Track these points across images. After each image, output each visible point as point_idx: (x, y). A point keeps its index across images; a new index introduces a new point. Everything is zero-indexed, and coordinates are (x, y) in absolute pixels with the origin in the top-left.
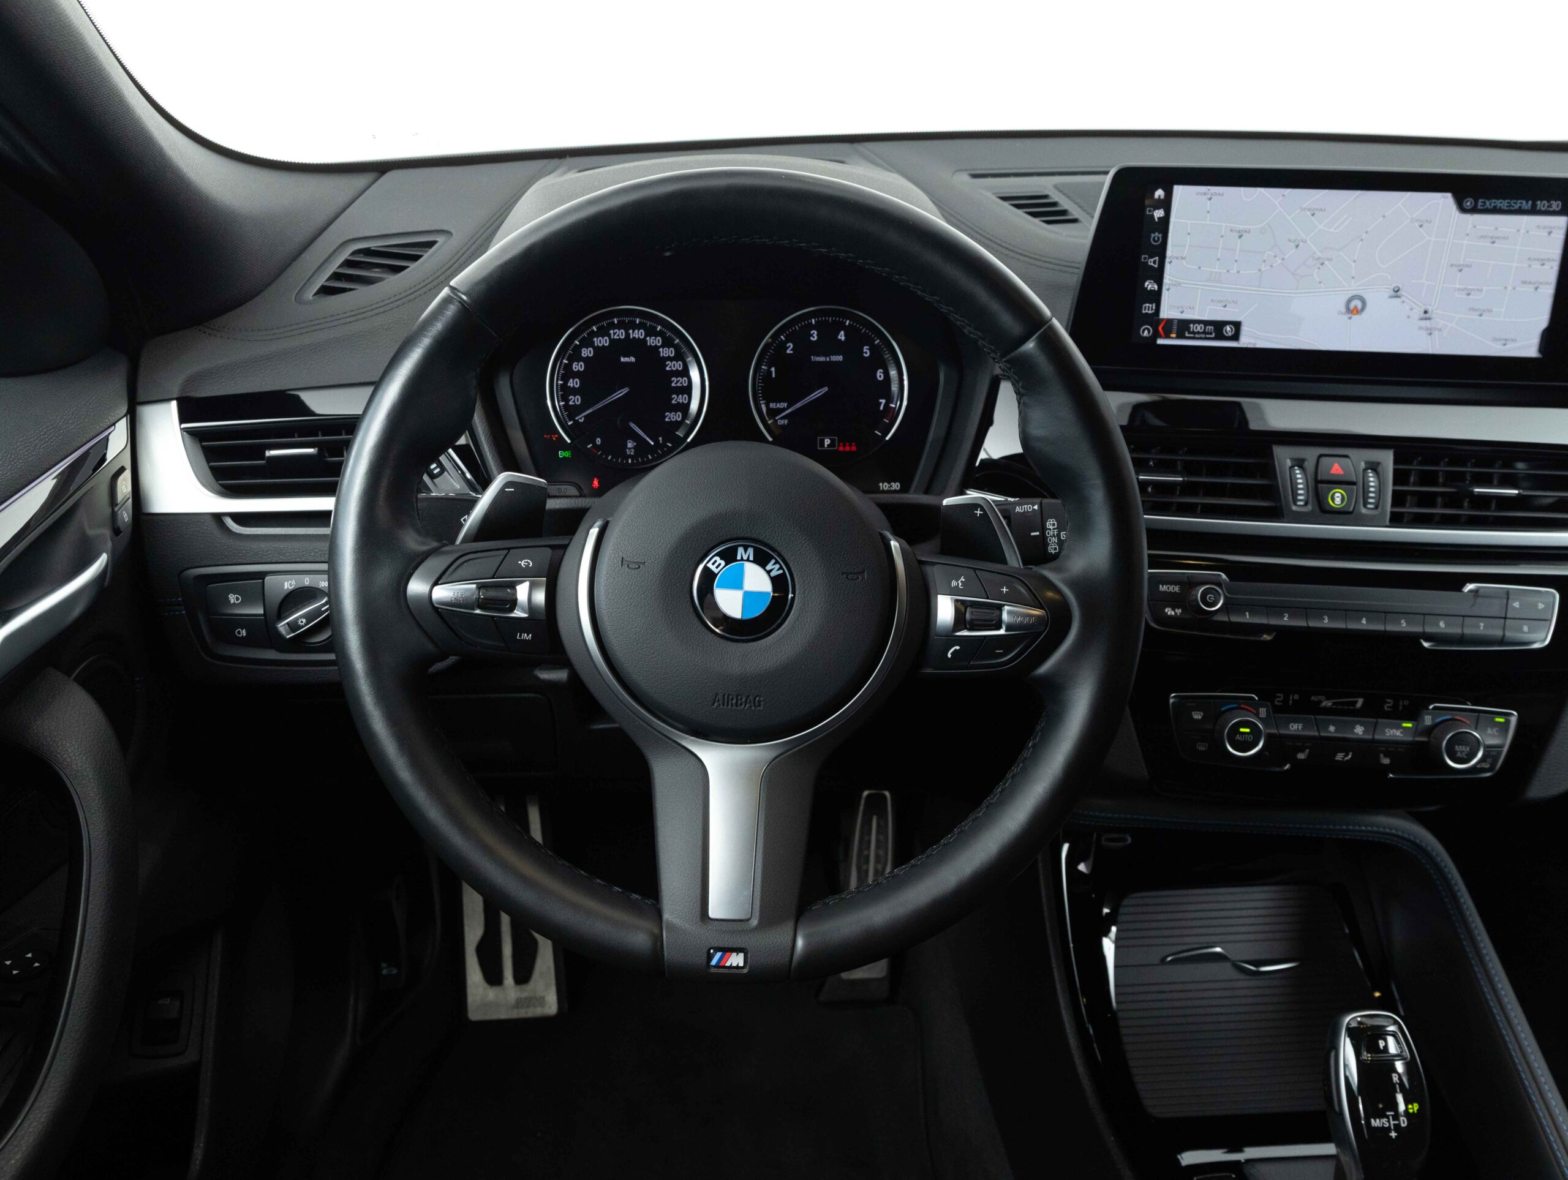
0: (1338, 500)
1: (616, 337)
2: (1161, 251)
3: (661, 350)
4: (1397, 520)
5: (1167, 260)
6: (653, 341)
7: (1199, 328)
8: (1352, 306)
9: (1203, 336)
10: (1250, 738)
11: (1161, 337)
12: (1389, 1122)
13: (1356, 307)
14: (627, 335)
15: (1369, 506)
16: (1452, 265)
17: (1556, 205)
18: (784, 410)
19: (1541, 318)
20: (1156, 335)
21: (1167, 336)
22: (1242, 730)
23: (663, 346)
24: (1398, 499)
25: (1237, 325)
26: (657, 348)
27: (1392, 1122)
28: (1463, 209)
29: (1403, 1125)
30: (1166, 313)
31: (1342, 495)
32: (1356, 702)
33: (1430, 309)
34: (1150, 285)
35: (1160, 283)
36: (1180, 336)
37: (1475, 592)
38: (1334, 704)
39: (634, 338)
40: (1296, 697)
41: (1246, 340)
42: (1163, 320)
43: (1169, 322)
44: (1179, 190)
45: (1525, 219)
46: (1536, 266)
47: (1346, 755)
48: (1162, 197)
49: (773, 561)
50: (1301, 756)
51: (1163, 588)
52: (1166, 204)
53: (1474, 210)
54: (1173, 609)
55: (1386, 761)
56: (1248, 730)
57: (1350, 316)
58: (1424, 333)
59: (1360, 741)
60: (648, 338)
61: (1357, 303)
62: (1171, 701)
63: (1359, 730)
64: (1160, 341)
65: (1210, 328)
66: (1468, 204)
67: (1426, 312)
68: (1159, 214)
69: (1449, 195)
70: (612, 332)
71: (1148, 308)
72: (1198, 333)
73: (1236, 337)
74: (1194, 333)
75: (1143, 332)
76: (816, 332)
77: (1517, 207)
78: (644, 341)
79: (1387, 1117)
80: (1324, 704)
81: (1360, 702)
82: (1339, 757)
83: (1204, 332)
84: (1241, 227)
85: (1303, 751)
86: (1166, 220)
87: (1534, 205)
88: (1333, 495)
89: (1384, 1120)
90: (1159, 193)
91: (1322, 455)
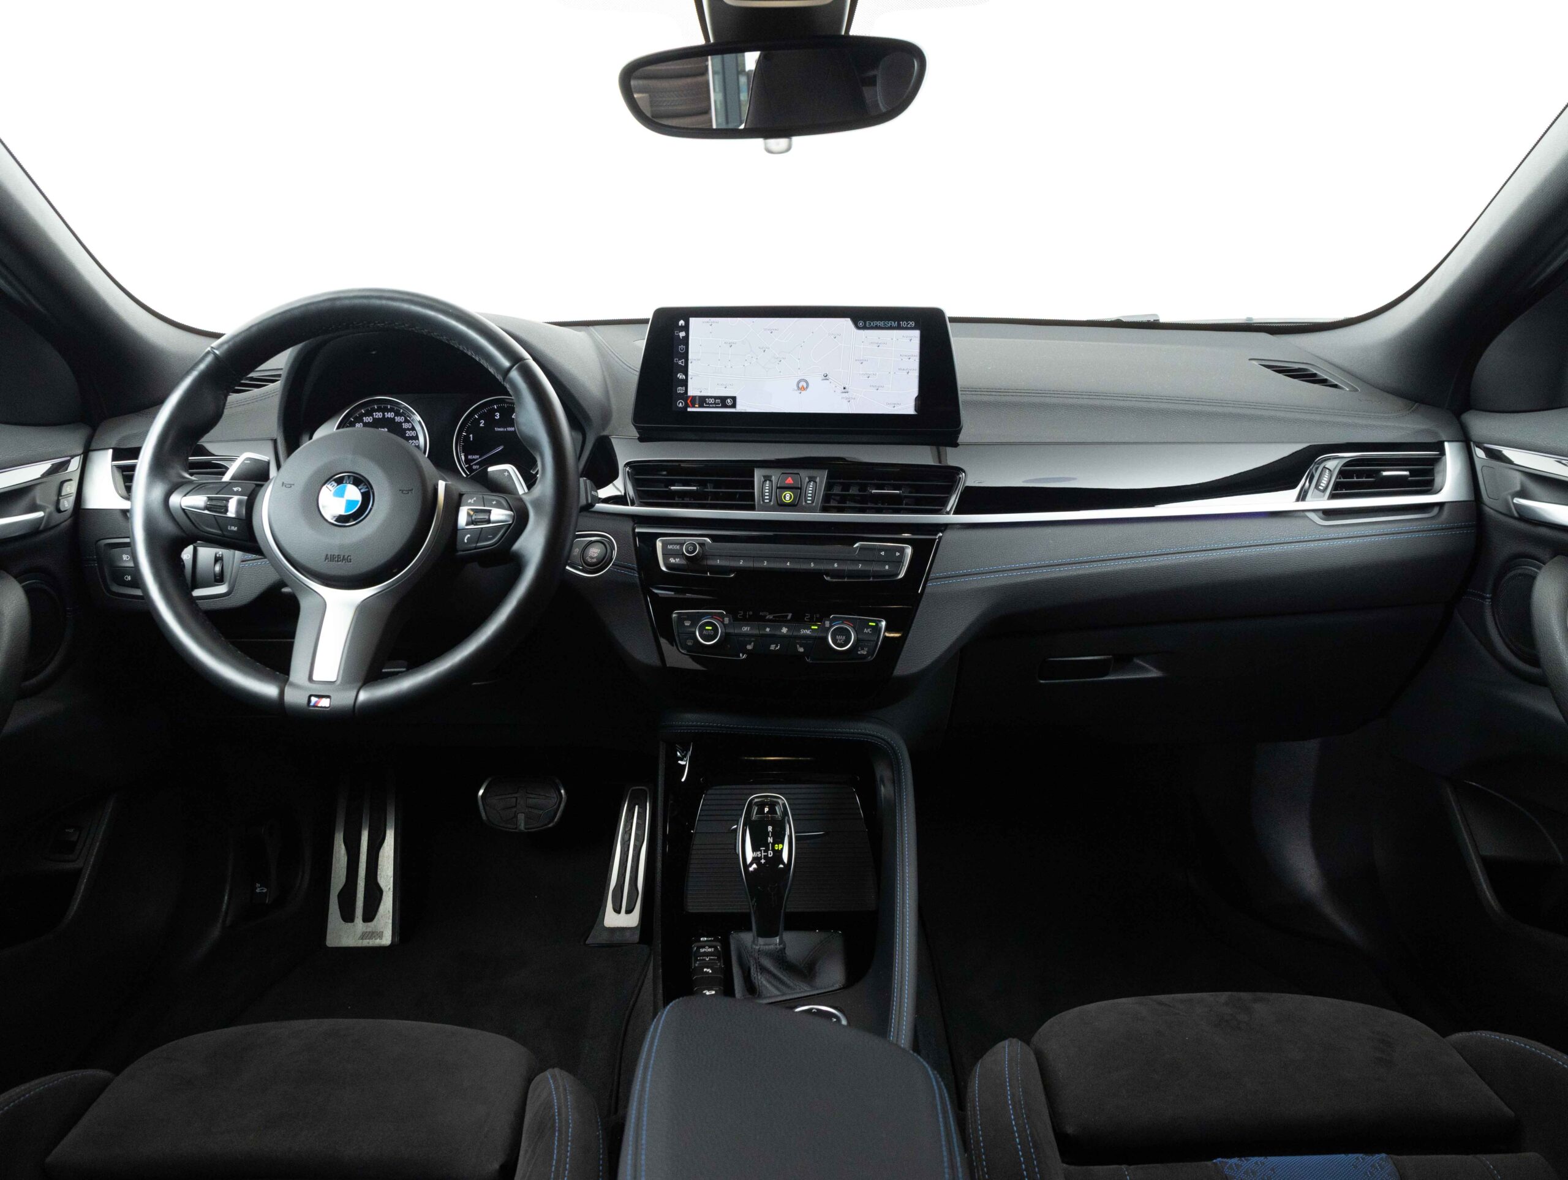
0: (788, 498)
1: (377, 417)
2: (685, 356)
3: (403, 424)
4: (825, 509)
5: (689, 361)
6: (398, 419)
7: (712, 401)
8: (800, 385)
9: (714, 405)
10: (712, 633)
11: (690, 407)
12: (761, 854)
13: (803, 386)
14: (384, 415)
15: (808, 502)
16: (856, 360)
17: (912, 324)
18: (477, 459)
19: (914, 391)
20: (687, 406)
21: (693, 406)
22: (707, 628)
23: (405, 422)
24: (827, 498)
25: (734, 399)
26: (401, 423)
27: (763, 854)
28: (858, 328)
29: (769, 856)
30: (692, 392)
31: (790, 495)
32: (787, 616)
33: (847, 386)
34: (681, 376)
35: (686, 375)
36: (701, 406)
37: (861, 548)
38: (774, 617)
39: (388, 417)
40: (751, 613)
41: (741, 408)
42: (690, 396)
43: (694, 398)
44: (692, 320)
45: (895, 332)
46: (905, 359)
47: (777, 646)
48: (683, 325)
49: (363, 484)
50: (749, 647)
51: (670, 547)
52: (686, 328)
53: (865, 328)
54: (675, 559)
55: (801, 650)
56: (710, 628)
57: (800, 391)
58: (845, 401)
59: (784, 636)
60: (396, 418)
61: (803, 384)
62: (674, 615)
63: (784, 630)
64: (689, 410)
65: (718, 401)
66: (861, 324)
67: (844, 388)
68: (682, 334)
69: (849, 319)
70: (374, 414)
71: (680, 390)
72: (711, 404)
73: (734, 406)
74: (708, 404)
75: (679, 404)
76: (498, 414)
77: (889, 325)
78: (394, 419)
79: (761, 851)
80: (767, 617)
81: (790, 616)
82: (773, 647)
83: (715, 403)
84: (731, 341)
85: (750, 644)
86: (687, 337)
87: (899, 324)
88: (790, 499)
89: (759, 853)
90: (682, 323)
91: (783, 473)
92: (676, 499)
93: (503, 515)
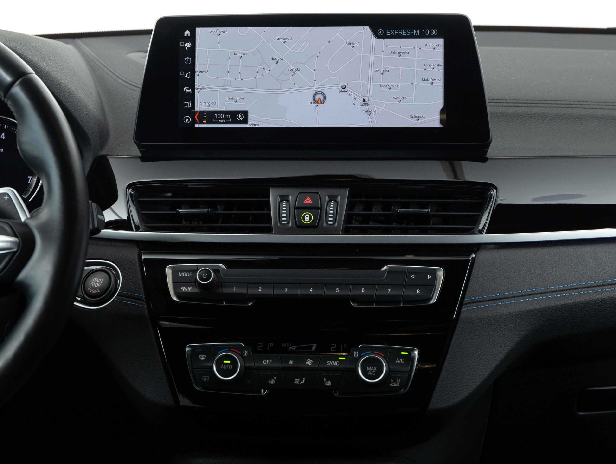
0: (307, 219)
2: (192, 68)
4: (347, 231)
5: (196, 74)
7: (221, 116)
8: (317, 98)
9: (224, 121)
10: (231, 367)
11: (197, 123)
13: (319, 99)
15: (329, 223)
16: (376, 71)
17: (434, 32)
19: (440, 103)
20: (194, 122)
21: (201, 122)
22: (225, 362)
24: (349, 218)
25: (245, 113)
28: (377, 36)
30: (198, 108)
31: (310, 215)
32: (312, 346)
33: (367, 98)
34: (187, 90)
35: (193, 89)
36: (209, 122)
37: (390, 271)
38: (297, 348)
40: (272, 345)
41: (252, 122)
42: (197, 111)
43: (201, 113)
44: (199, 30)
45: (417, 40)
46: (429, 69)
47: (301, 380)
48: (189, 35)
50: (271, 382)
51: (181, 274)
52: (192, 39)
53: (384, 36)
54: (187, 288)
55: (328, 383)
56: (229, 362)
57: (317, 104)
58: (366, 114)
59: (309, 369)
61: (321, 97)
62: (187, 349)
63: (309, 362)
64: (197, 126)
65: (228, 116)
66: (380, 32)
67: (364, 101)
68: (188, 45)
69: (368, 27)
71: (187, 105)
72: (221, 119)
73: (245, 121)
74: (218, 119)
75: (185, 120)
77: (411, 33)
80: (290, 349)
81: (314, 347)
82: (297, 381)
83: (224, 119)
84: (241, 52)
85: (272, 378)
86: (193, 49)
87: (421, 32)
88: (310, 220)
90: (187, 33)
91: (300, 193)
92: (184, 222)
93: (7, 242)
